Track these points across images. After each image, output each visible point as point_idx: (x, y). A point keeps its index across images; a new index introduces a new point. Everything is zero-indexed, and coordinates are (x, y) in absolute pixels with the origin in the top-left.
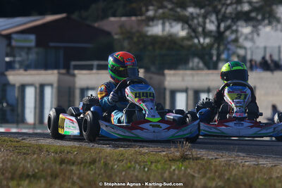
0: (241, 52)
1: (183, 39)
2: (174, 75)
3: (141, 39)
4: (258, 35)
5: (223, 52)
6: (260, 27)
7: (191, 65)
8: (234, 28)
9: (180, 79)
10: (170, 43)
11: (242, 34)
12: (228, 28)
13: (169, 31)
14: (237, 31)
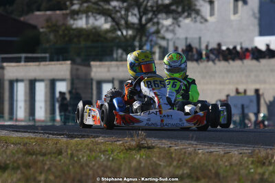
0: (163, 43)
1: (107, 31)
2: (100, 66)
3: (66, 32)
4: (179, 26)
5: (145, 44)
6: (181, 19)
7: (115, 56)
8: (155, 20)
9: (106, 69)
10: (94, 35)
11: (163, 26)
12: (149, 20)
13: (93, 24)
14: (158, 23)
